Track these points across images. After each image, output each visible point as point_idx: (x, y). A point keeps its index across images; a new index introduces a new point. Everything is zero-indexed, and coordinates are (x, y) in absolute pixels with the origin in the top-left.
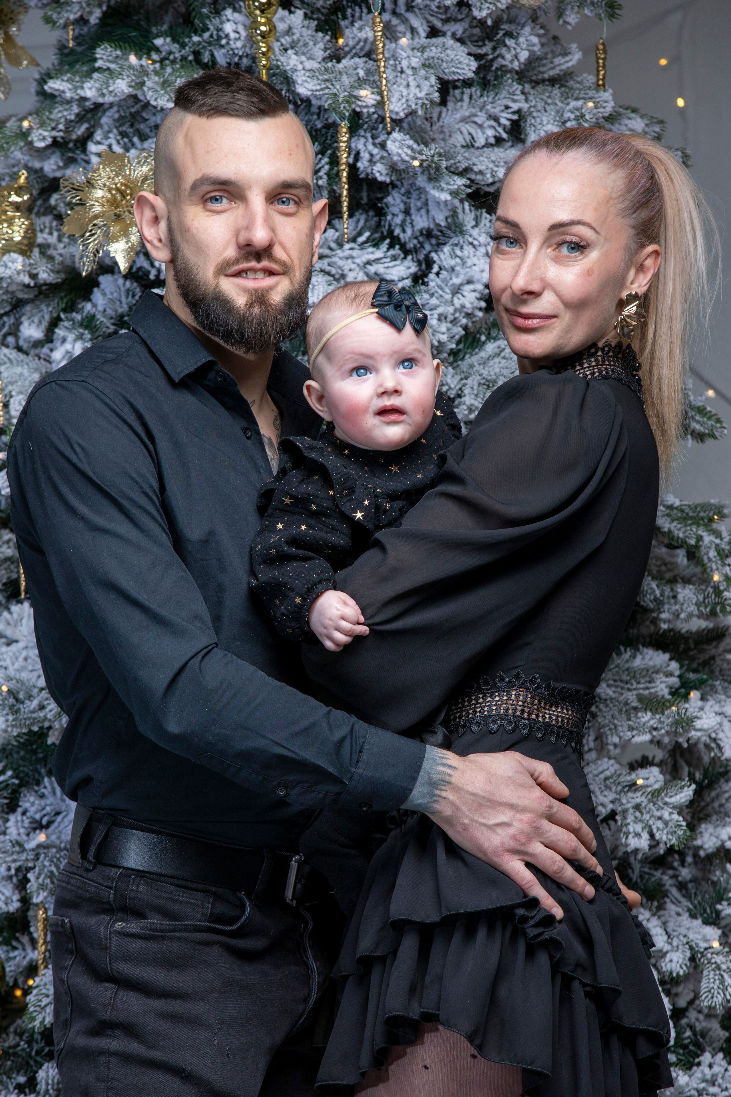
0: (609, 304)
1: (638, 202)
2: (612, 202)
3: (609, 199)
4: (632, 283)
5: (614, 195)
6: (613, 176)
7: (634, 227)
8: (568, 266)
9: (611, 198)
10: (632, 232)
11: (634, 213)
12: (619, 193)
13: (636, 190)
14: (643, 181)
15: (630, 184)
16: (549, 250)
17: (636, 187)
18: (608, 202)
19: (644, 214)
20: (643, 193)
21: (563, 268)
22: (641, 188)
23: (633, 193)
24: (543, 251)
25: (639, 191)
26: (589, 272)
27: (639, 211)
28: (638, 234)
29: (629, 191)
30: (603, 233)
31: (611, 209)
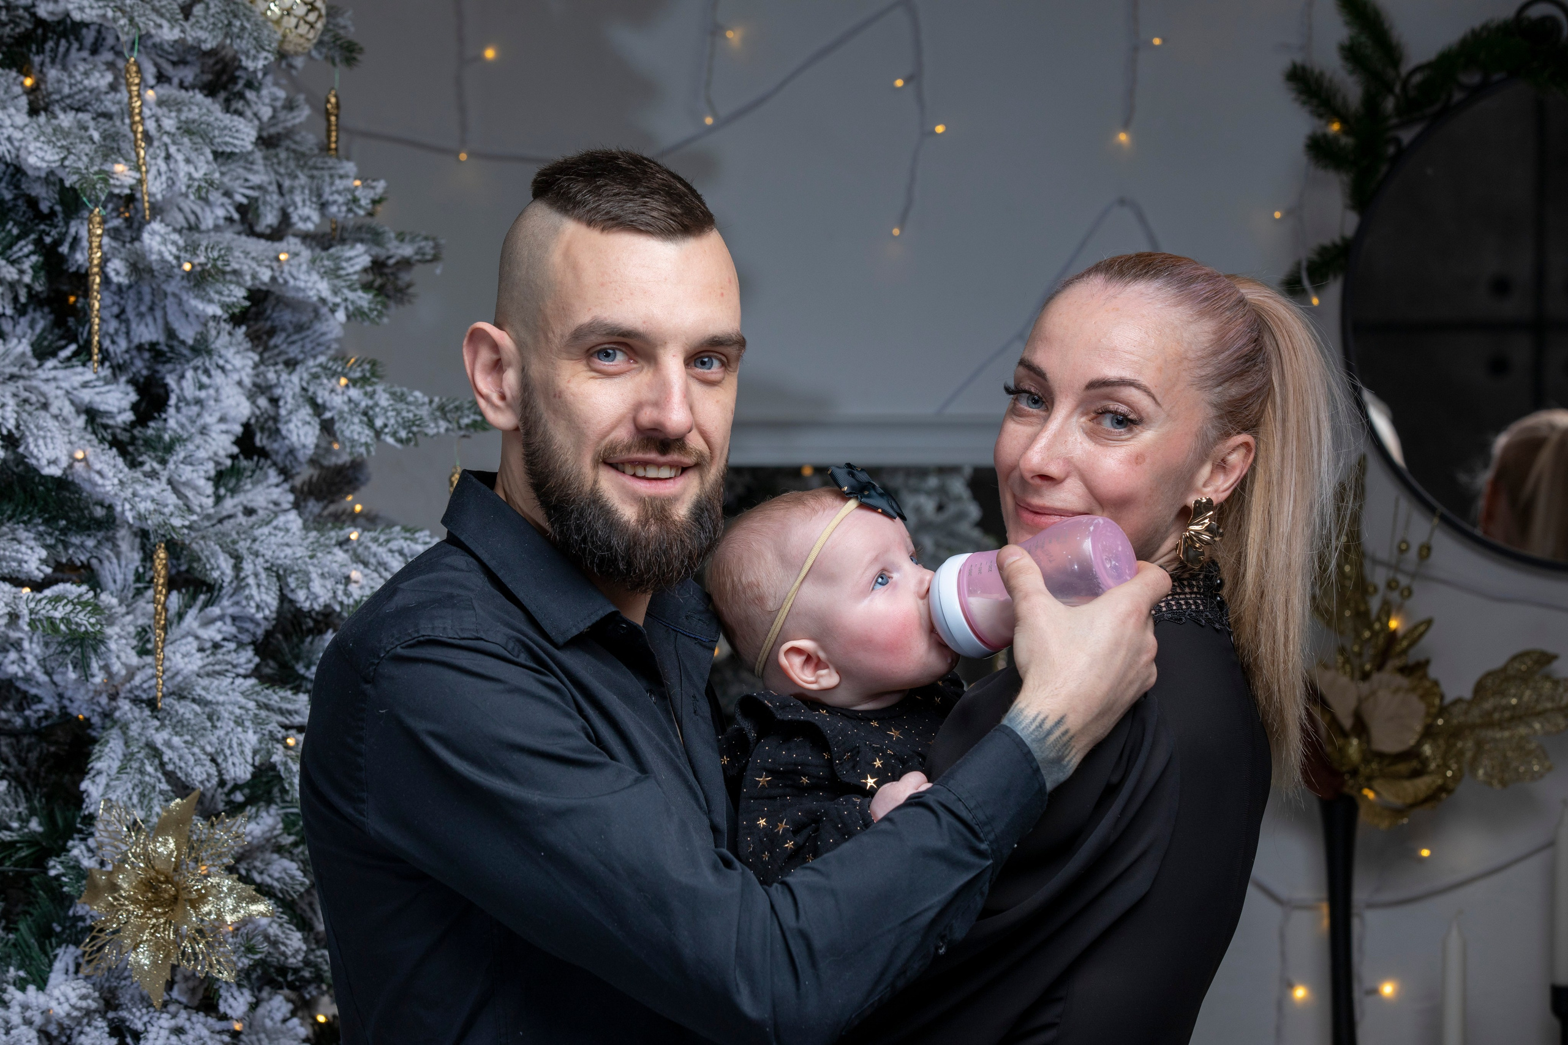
0: (1166, 511)
1: (1228, 372)
2: (1186, 363)
3: (1182, 359)
4: (1205, 485)
5: (1191, 355)
6: (1194, 328)
7: (1215, 406)
8: (1107, 445)
9: (1186, 358)
10: (1212, 412)
11: (1220, 385)
12: (1199, 354)
13: (1227, 353)
14: (1240, 343)
15: (1220, 343)
16: (1083, 419)
17: (1228, 349)
18: (1180, 362)
19: (1235, 390)
20: (1238, 359)
21: (1099, 448)
22: (1235, 352)
23: (1221, 357)
24: (1074, 419)
25: (1231, 355)
26: (1138, 459)
27: (1227, 385)
28: (1220, 417)
29: (1215, 354)
30: (1166, 407)
31: (1184, 373)
